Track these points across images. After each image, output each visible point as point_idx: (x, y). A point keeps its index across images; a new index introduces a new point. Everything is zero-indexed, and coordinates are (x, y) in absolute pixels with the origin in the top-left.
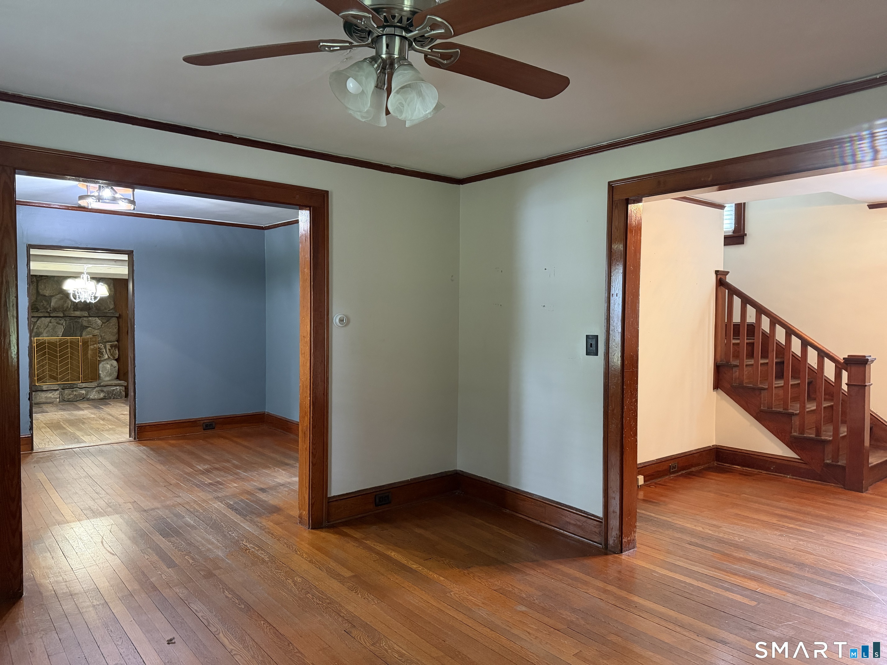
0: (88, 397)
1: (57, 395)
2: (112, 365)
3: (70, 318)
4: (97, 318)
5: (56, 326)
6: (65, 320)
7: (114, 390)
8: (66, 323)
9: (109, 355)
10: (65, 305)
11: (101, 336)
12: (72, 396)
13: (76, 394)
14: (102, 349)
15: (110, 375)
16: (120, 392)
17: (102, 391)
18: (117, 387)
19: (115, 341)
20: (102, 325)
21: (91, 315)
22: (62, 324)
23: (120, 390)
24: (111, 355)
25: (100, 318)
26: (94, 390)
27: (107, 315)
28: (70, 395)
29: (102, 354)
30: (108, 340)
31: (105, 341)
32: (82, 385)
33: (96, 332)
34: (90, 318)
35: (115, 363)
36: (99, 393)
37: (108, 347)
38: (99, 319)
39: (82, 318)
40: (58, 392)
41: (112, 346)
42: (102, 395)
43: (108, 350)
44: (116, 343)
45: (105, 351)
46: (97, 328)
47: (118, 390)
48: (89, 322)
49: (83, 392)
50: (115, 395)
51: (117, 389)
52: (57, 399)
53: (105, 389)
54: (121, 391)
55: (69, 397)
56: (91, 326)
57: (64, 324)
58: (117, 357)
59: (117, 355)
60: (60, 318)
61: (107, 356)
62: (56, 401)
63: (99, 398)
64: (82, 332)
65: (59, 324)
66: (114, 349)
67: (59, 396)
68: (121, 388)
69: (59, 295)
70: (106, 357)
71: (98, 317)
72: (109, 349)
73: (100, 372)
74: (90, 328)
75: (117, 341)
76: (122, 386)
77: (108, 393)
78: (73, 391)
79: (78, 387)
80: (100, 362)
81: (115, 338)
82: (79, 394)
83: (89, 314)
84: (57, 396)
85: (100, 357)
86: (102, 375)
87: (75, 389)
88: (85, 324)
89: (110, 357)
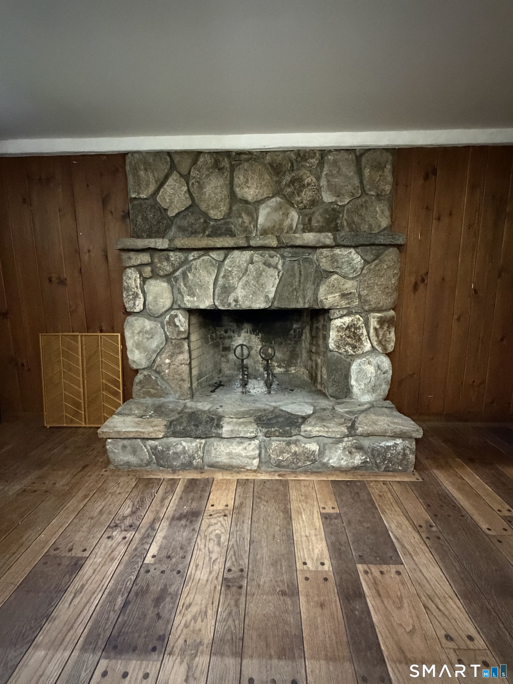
0: (325, 460)
1: (253, 450)
2: (379, 367)
3: (295, 250)
4: (353, 251)
5: (263, 271)
6: (283, 257)
7: (389, 447)
8: (284, 263)
9: (375, 344)
10: (287, 223)
11: (360, 296)
12: (286, 455)
13: (295, 452)
14: (359, 328)
15: (374, 389)
16: (405, 455)
17: (360, 448)
18: (399, 441)
19: (389, 310)
20: (362, 269)
21: (339, 241)
22: (276, 267)
23: (404, 449)
24: (380, 342)
25: (359, 249)
26: (341, 445)
27: (377, 242)
28: (282, 452)
29: (360, 339)
30: (373, 306)
31: (366, 308)
32: (311, 431)
33: (350, 286)
34: (337, 251)
35: (386, 363)
36: (350, 453)
37: (374, 323)
38: (358, 253)
39: (318, 251)
40: (257, 442)
41: (381, 321)
42: (358, 459)
43: (372, 331)
44: (392, 313)
45: (365, 333)
46: (351, 276)
47: (399, 448)
48: (334, 259)
49: (314, 447)
50: (390, 461)
51: (396, 445)
52: (254, 458)
53: (366, 443)
54: (408, 452)
55: (281, 458)
56: (338, 270)
57: (280, 267)
58: (391, 347)
59: (393, 344)
60: (272, 252)
61: (369, 345)
62: (252, 464)
63: (350, 465)
64: (318, 285)
65: (269, 265)
66: (385, 328)
67: (257, 452)
68: (407, 443)
69: (274, 200)
70: (367, 346)
71: (355, 247)
72: (376, 329)
73: (353, 382)
74: (336, 276)
75: (393, 309)
76: (411, 438)
77: (374, 453)
78: (289, 444)
79: (302, 434)
80: (353, 357)
81: (388, 301)
82: (304, 453)
83: (335, 239)
84: (252, 453)
85: (354, 347)
86: (355, 390)
87: (294, 438)
88: (325, 264)
89: (377, 347)
